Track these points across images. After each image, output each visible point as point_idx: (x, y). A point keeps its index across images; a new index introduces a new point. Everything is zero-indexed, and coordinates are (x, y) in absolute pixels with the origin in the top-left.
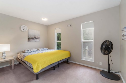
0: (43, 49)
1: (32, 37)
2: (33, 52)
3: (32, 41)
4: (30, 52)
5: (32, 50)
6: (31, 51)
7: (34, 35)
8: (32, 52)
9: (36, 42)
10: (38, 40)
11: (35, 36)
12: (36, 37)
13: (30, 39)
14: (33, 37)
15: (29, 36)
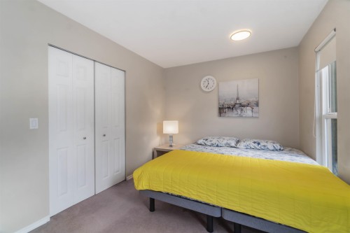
0: (256, 145)
1: (229, 103)
2: (217, 146)
3: (229, 113)
4: (209, 143)
5: (214, 141)
6: (212, 142)
7: (235, 97)
8: (212, 145)
9: (241, 116)
10: (248, 111)
11: (238, 99)
12: (243, 101)
13: (222, 108)
14: (233, 103)
15: (222, 102)
